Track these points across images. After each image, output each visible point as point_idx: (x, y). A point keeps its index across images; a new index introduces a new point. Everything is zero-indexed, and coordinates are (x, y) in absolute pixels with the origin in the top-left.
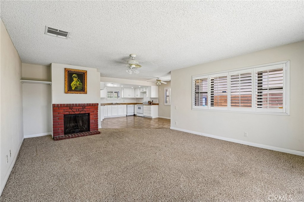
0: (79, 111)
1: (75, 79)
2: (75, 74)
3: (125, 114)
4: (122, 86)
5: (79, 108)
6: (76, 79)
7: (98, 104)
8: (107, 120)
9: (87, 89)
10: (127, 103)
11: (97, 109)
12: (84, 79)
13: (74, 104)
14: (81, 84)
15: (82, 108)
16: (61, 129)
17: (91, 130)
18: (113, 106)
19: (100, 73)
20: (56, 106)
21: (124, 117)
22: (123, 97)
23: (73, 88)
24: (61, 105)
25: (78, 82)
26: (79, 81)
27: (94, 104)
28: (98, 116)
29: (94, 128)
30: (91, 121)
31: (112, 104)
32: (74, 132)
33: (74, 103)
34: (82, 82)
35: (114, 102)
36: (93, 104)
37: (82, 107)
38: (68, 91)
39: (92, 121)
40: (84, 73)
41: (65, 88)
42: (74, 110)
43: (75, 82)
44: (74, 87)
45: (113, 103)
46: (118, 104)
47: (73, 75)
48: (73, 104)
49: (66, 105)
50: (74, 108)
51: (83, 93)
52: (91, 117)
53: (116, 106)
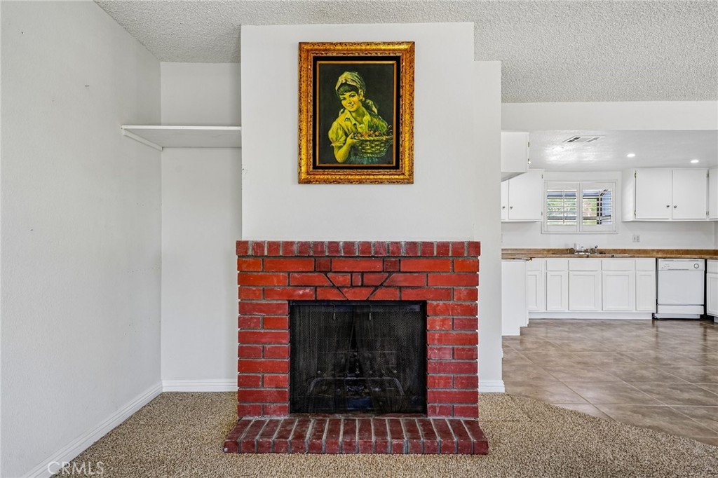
0: (362, 286)
1: (351, 101)
2: (351, 69)
3: (645, 309)
4: (631, 155)
5: (364, 265)
6: (356, 99)
7: (475, 247)
8: (541, 332)
9: (416, 152)
10: (658, 251)
11: (471, 277)
12: (399, 96)
13: (337, 243)
14: (383, 125)
15: (379, 266)
16: (271, 379)
17: (434, 408)
18: (574, 262)
19: (496, 66)
20: (250, 252)
21: (639, 324)
22: (630, 217)
23: (340, 155)
24: (273, 246)
25: (367, 118)
26: (368, 108)
27: (454, 244)
28: (473, 324)
29: (451, 397)
30: (433, 356)
31: (571, 252)
32: (340, 406)
33: (341, 236)
34: (383, 114)
35: (583, 243)
36: (443, 247)
37: (383, 259)
38: (315, 167)
39: (439, 354)
40: (398, 59)
41: (300, 154)
42: (340, 279)
43: (351, 119)
44: (345, 148)
45: (578, 248)
46: (602, 252)
47: (341, 79)
48: (333, 246)
49: (295, 248)
50: (336, 265)
51: (391, 182)
52: (436, 325)
53: (594, 262)
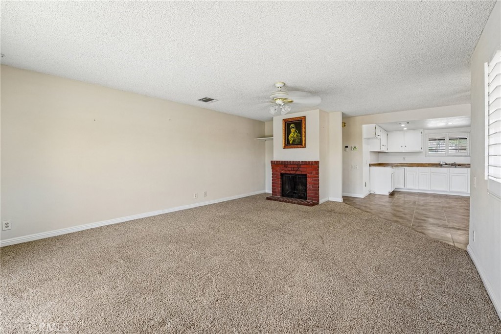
0: (294, 170)
1: (293, 130)
2: (293, 123)
5: (293, 166)
11: (316, 169)
12: (302, 128)
14: (299, 135)
16: (278, 189)
17: (308, 198)
20: (273, 163)
23: (291, 142)
24: (277, 162)
25: (296, 134)
26: (296, 132)
27: (315, 161)
28: (317, 180)
29: (312, 196)
30: (308, 187)
36: (309, 162)
37: (297, 165)
38: (286, 145)
40: (302, 120)
41: (283, 142)
42: (289, 169)
43: (293, 134)
47: (291, 126)
49: (281, 162)
51: (301, 148)
52: (309, 180)
